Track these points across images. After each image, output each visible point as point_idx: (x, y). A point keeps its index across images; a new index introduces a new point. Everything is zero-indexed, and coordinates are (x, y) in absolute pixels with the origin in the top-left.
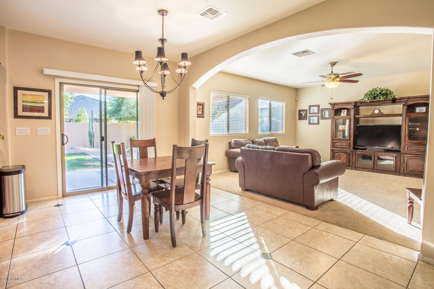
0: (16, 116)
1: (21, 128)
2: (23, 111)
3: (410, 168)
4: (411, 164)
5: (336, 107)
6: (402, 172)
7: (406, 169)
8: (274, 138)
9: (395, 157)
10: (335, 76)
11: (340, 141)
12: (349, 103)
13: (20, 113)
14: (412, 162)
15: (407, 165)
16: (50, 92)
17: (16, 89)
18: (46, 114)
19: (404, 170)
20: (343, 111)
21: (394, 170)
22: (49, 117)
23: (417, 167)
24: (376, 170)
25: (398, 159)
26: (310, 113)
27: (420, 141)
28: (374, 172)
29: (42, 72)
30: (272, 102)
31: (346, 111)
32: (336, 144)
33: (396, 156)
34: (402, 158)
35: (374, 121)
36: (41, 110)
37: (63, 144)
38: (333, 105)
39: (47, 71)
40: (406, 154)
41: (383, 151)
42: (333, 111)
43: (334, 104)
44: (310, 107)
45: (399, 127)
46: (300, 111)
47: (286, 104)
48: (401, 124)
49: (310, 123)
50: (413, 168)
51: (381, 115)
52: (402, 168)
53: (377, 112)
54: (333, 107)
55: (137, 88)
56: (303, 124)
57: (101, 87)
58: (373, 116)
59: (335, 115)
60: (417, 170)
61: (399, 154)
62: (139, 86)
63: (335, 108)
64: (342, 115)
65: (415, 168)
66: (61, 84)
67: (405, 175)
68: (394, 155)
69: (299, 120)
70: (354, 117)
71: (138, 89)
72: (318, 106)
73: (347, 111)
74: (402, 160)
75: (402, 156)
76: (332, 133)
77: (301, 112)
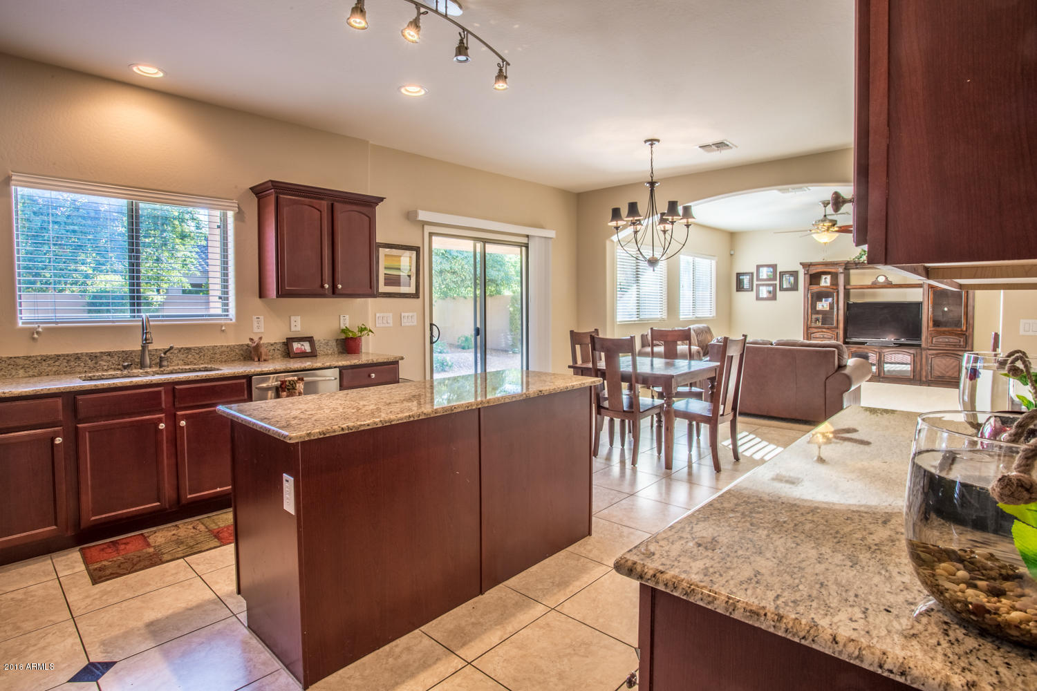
0: (377, 294)
1: (382, 315)
2: (386, 284)
3: (937, 373)
4: (938, 365)
5: (813, 270)
6: (924, 379)
7: (929, 374)
8: (705, 325)
9: (912, 355)
10: (830, 224)
11: (820, 330)
12: (837, 264)
13: (383, 288)
14: (939, 363)
15: (931, 367)
16: (417, 250)
18: (413, 289)
19: (926, 377)
20: (824, 277)
21: (912, 377)
22: (417, 295)
23: (947, 370)
24: (883, 378)
25: (918, 360)
26: (758, 279)
27: (950, 329)
28: (879, 381)
29: (416, 217)
30: (696, 259)
31: (829, 277)
32: (812, 335)
33: (914, 354)
34: (924, 356)
35: (874, 295)
36: (407, 281)
37: (432, 343)
38: (806, 266)
39: (423, 216)
40: (929, 349)
41: (893, 345)
42: (807, 276)
43: (809, 265)
44: (758, 267)
45: (918, 305)
46: (738, 275)
47: (717, 262)
48: (920, 299)
49: (758, 298)
50: (941, 373)
51: (889, 285)
52: (924, 374)
53: (881, 279)
54: (808, 271)
55: (524, 240)
56: (745, 300)
57: (476, 239)
58: (875, 285)
59: (811, 284)
60: (948, 374)
61: (919, 351)
62: (528, 236)
63: (811, 272)
64: (823, 283)
65: (944, 372)
66: (431, 234)
67: (929, 383)
68: (912, 351)
69: (737, 291)
70: (845, 288)
71: (526, 242)
72: (774, 267)
73: (832, 277)
74: (924, 360)
75: (924, 353)
76: (806, 316)
77: (741, 277)
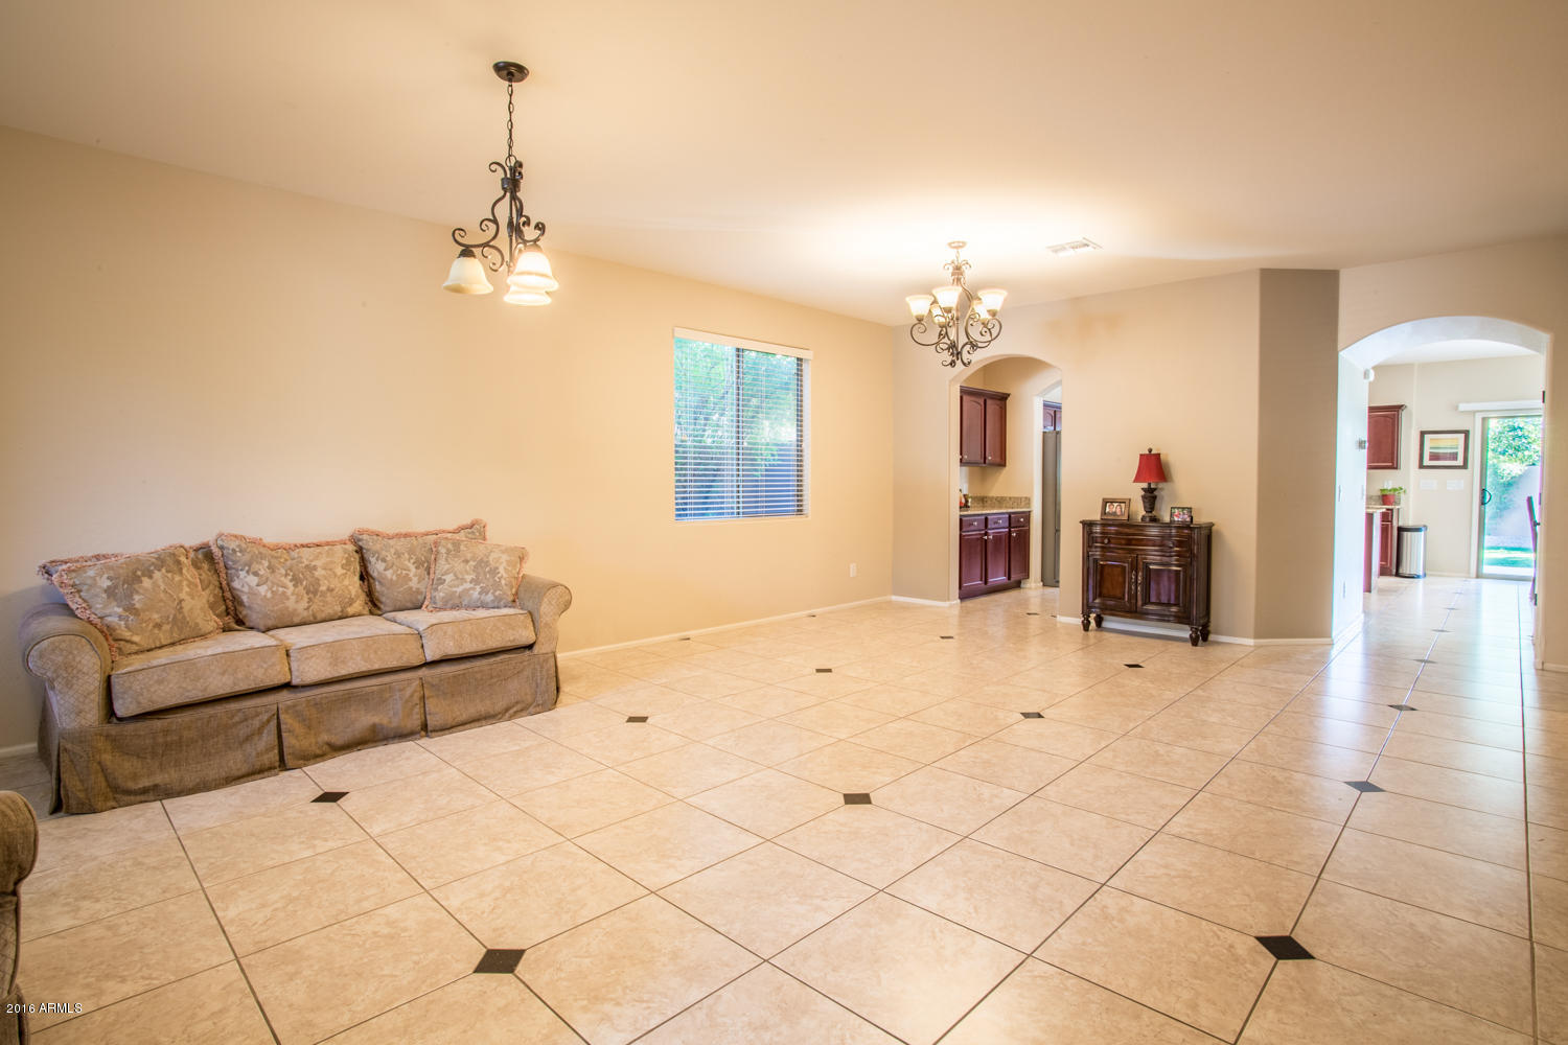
0: (1421, 466)
1: (1425, 482)
2: (1431, 459)
13: (1427, 462)
16: (1466, 433)
17: (1423, 434)
18: (1460, 462)
22: (1465, 466)
29: (1457, 408)
36: (1454, 457)
37: (1483, 503)
39: (1463, 407)
66: (1485, 420)
